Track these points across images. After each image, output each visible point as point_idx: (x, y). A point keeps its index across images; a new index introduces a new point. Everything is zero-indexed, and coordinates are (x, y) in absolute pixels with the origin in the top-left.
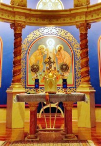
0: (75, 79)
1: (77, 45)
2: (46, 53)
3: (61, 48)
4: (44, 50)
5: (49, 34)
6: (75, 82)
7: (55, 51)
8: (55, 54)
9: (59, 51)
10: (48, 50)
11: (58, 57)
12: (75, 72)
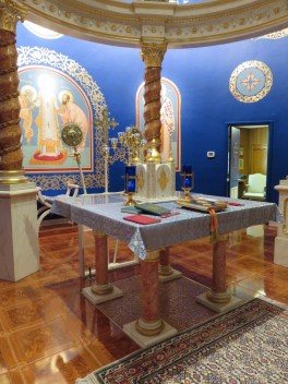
0: (95, 158)
1: (98, 96)
2: (37, 104)
3: (68, 98)
4: (33, 99)
5: (42, 64)
6: (95, 164)
7: (56, 103)
8: (57, 108)
9: (65, 103)
10: (41, 100)
11: (62, 115)
12: (95, 146)
